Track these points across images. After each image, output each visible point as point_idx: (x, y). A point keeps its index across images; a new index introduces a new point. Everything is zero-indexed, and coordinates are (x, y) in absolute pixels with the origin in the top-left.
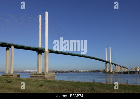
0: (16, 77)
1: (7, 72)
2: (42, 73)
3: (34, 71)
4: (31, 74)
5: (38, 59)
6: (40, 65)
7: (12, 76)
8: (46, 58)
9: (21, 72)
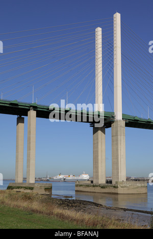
0: (43, 192)
1: (20, 180)
2: (107, 182)
3: (76, 178)
4: (77, 186)
5: (94, 144)
6: (100, 161)
7: (32, 189)
8: (117, 140)
9: (48, 181)
